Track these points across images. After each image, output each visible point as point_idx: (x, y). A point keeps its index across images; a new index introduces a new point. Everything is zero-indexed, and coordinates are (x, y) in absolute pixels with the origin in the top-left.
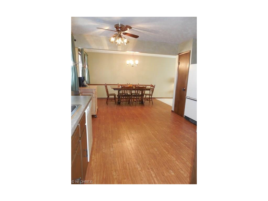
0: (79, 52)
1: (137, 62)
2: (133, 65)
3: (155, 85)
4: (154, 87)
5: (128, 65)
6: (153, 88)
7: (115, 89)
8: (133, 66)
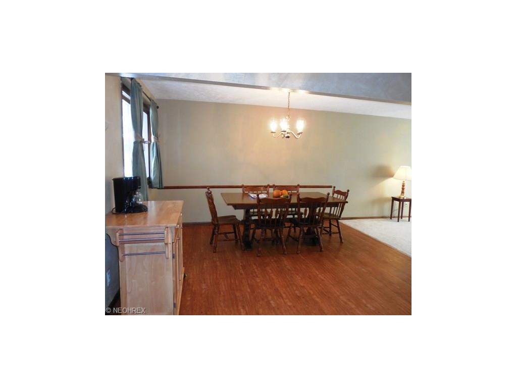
0: (124, 93)
1: (301, 125)
2: (288, 135)
3: (348, 191)
4: (345, 194)
5: (273, 134)
6: (342, 198)
7: (236, 206)
8: (288, 137)
